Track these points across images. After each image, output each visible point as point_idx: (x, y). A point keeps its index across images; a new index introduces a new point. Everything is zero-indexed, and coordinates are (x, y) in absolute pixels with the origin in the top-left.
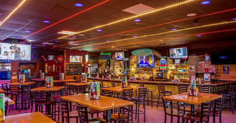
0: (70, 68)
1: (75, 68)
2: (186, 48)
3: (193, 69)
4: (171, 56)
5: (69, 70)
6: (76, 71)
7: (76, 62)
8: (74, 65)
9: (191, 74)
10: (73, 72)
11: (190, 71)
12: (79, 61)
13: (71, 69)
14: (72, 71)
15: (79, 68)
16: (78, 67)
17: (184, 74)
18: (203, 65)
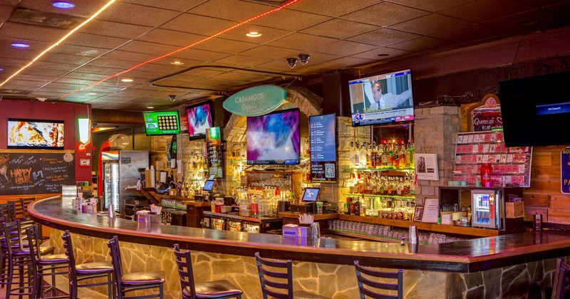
0: (11, 167)
1: (36, 167)
2: (405, 71)
3: (431, 171)
4: (355, 112)
5: (8, 174)
6: (39, 178)
7: (37, 143)
8: (30, 155)
9: (425, 192)
10: (25, 184)
11: (422, 176)
12: (50, 143)
13: (18, 172)
14: (20, 180)
15: (53, 166)
16: (48, 164)
17: (399, 192)
18: (475, 149)
